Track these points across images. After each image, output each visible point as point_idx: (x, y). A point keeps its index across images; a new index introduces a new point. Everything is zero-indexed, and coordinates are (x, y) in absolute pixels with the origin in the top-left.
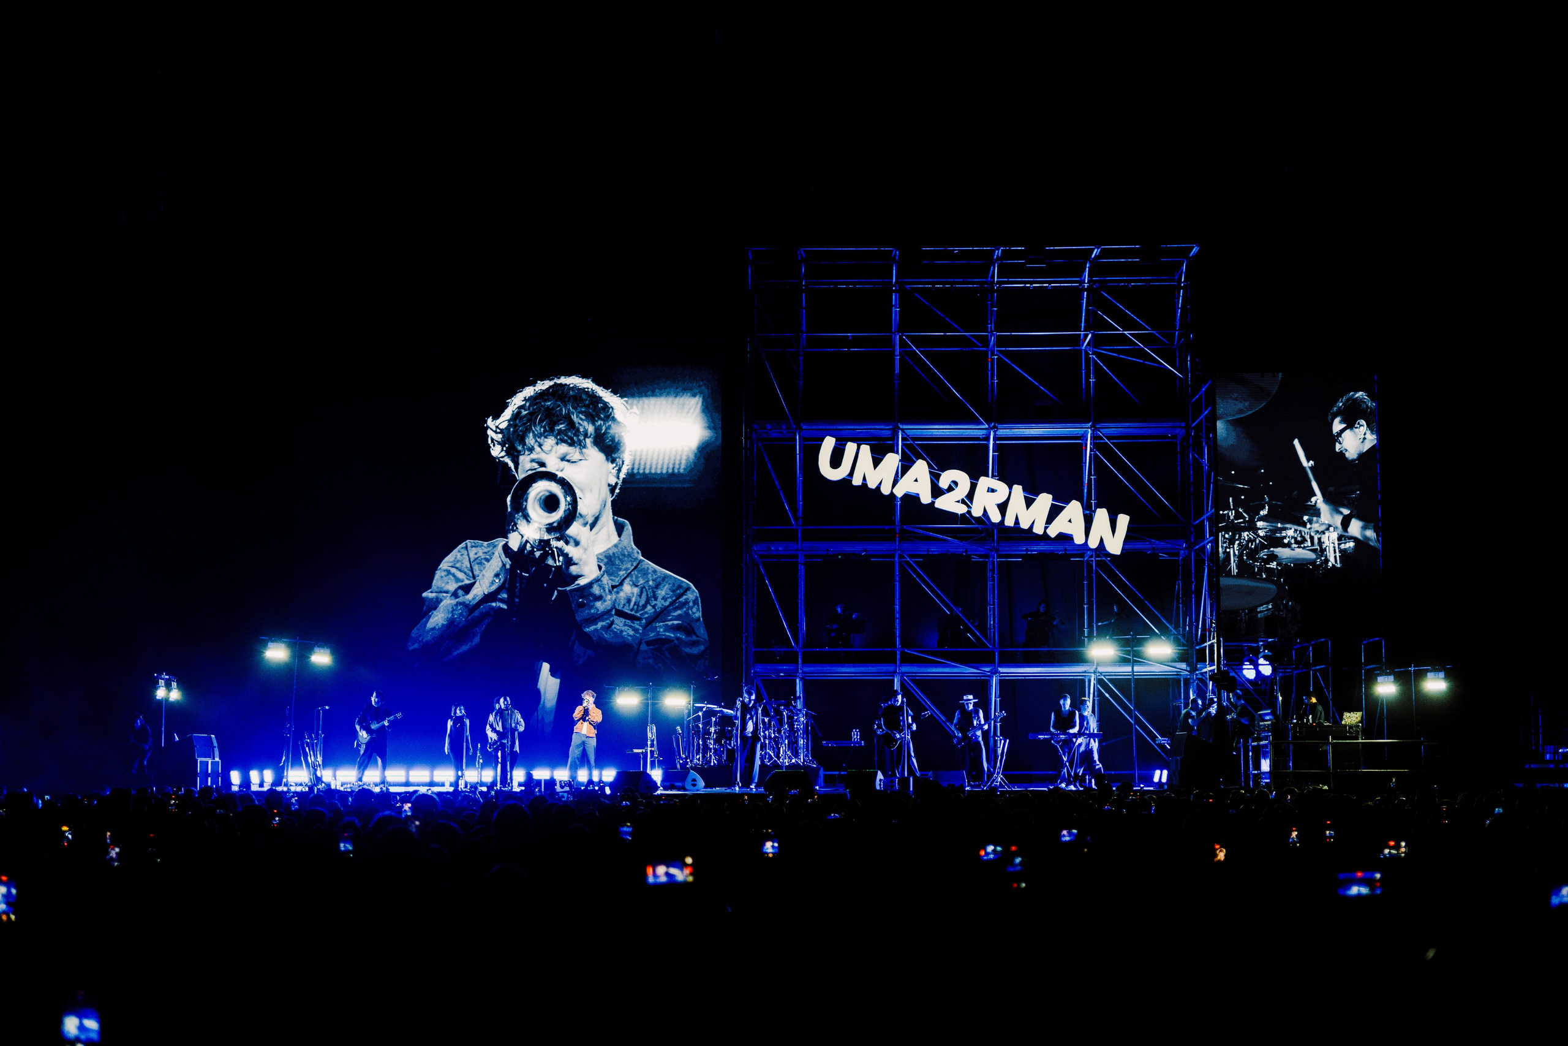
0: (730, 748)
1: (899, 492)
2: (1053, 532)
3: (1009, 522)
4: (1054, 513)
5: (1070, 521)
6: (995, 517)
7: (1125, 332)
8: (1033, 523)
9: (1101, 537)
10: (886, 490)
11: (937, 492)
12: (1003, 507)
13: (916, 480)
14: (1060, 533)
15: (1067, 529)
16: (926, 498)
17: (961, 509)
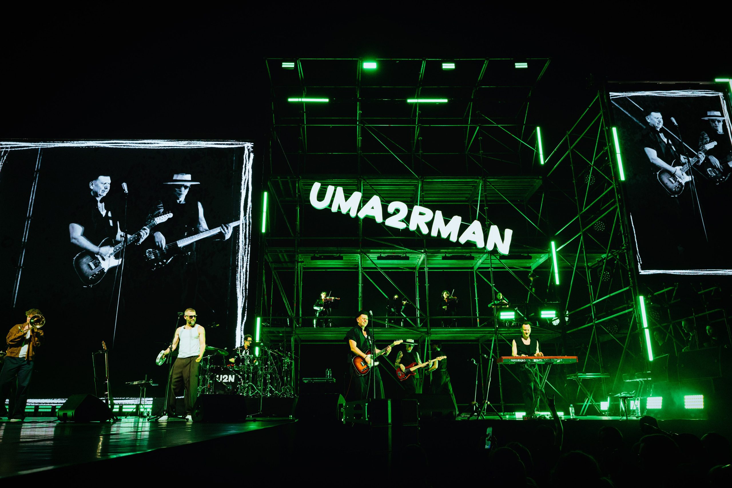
0: (219, 381)
1: (362, 215)
2: (463, 240)
3: (434, 234)
4: (463, 229)
5: (474, 233)
6: (425, 230)
7: (499, 126)
8: (450, 235)
9: (495, 243)
10: (353, 215)
11: (386, 215)
12: (430, 225)
13: (373, 208)
14: (468, 241)
15: (472, 238)
16: (379, 219)
17: (402, 226)
